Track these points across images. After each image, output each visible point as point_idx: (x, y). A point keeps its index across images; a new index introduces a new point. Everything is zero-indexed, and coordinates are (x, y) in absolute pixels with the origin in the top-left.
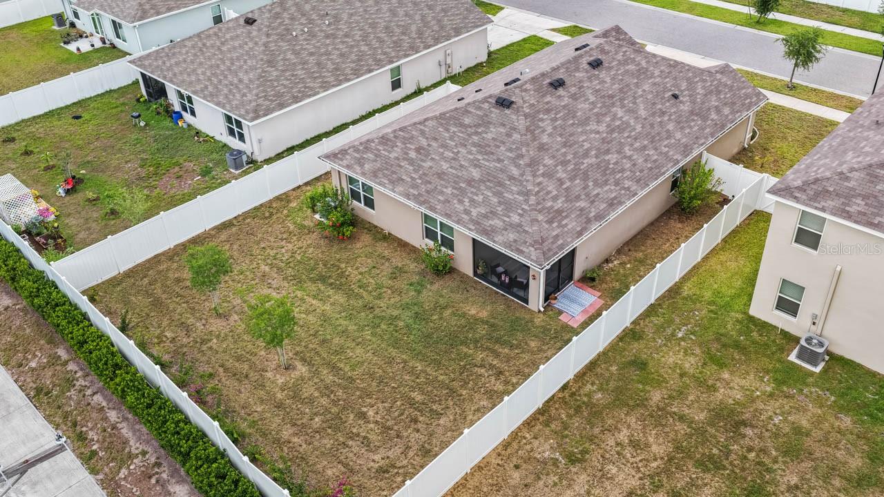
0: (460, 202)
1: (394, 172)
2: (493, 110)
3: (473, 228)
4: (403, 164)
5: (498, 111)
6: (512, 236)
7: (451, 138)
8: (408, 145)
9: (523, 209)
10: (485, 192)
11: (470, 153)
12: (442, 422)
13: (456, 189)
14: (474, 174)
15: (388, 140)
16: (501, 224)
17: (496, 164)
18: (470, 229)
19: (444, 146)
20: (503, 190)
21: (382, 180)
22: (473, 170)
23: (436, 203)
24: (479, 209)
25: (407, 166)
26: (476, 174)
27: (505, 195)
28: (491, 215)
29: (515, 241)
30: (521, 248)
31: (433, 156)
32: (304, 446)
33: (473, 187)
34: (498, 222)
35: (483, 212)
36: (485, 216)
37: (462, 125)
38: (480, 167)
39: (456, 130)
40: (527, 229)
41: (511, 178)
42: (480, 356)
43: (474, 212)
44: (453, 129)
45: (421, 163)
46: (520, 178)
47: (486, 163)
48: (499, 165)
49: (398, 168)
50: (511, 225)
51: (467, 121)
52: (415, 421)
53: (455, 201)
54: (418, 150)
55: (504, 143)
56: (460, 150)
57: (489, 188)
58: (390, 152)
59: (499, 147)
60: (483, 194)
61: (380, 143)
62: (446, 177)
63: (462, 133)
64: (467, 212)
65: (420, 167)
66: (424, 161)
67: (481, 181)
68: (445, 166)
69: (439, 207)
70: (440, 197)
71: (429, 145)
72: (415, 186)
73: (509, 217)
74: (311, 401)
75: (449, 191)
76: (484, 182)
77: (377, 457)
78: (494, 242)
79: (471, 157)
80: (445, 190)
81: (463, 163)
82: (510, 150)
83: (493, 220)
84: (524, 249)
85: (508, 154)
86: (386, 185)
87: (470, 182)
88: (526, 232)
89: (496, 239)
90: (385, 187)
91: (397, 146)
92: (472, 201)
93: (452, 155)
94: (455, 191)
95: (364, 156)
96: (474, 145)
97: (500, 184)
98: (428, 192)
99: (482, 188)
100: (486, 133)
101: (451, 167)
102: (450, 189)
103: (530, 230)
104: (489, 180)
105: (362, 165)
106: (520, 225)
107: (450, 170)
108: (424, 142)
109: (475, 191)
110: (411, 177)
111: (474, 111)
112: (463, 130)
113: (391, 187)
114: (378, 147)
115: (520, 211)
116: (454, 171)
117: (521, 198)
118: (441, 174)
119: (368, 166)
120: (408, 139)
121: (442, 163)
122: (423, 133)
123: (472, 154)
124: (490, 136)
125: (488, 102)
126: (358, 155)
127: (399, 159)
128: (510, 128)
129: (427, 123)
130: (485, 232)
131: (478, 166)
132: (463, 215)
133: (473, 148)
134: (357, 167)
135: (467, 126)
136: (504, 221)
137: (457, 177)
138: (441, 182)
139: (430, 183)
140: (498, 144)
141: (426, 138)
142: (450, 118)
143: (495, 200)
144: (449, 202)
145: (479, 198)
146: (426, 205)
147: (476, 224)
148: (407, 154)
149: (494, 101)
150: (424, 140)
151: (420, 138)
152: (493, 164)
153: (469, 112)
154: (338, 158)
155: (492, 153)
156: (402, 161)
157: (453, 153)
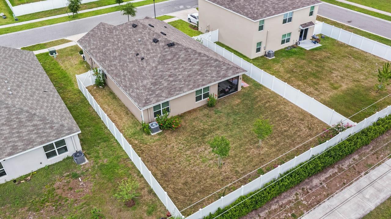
0: (207, 76)
1: (175, 88)
2: (171, 49)
3: (220, 79)
4: (173, 84)
6: (231, 71)
7: (174, 65)
8: (165, 78)
15: (155, 83)
17: (198, 60)
18: (220, 80)
19: (175, 69)
20: (210, 64)
22: (195, 67)
23: (201, 83)
24: (214, 74)
25: (176, 83)
26: (197, 67)
28: (219, 72)
29: (233, 72)
30: (237, 72)
31: (178, 74)
33: (203, 70)
35: (216, 73)
37: (169, 60)
38: (195, 65)
39: (170, 62)
41: (207, 60)
42: (260, 104)
43: (214, 75)
44: (170, 63)
45: (178, 78)
46: (209, 58)
47: (195, 63)
48: (199, 60)
49: (175, 86)
51: (169, 57)
53: (205, 78)
54: (170, 76)
57: (207, 67)
58: (163, 85)
59: (190, 56)
60: (208, 70)
63: (174, 61)
64: (213, 77)
65: (179, 79)
66: (178, 77)
67: (202, 67)
69: (204, 83)
70: (200, 81)
71: (171, 72)
72: (188, 85)
73: (223, 68)
75: (199, 77)
76: (203, 67)
78: (230, 76)
80: (197, 78)
81: (189, 68)
82: (194, 54)
85: (196, 56)
86: (180, 93)
87: (199, 70)
88: (231, 68)
89: (229, 75)
90: (181, 94)
91: (162, 81)
92: (209, 74)
93: (182, 69)
94: (201, 76)
95: (156, 93)
97: (208, 64)
98: (194, 83)
100: (181, 56)
101: (188, 72)
102: (198, 76)
103: (232, 67)
104: (203, 65)
105: (161, 96)
106: (228, 68)
107: (189, 73)
108: (168, 73)
109: (205, 71)
110: (183, 84)
111: (166, 53)
113: (182, 92)
114: (156, 87)
115: (222, 65)
116: (191, 72)
117: (217, 62)
118: (189, 76)
119: (164, 95)
120: (162, 77)
121: (184, 73)
122: (162, 71)
123: (187, 64)
124: (183, 56)
125: (166, 48)
126: (154, 96)
127: (169, 84)
128: (184, 49)
129: (158, 68)
130: (225, 77)
131: (194, 65)
132: (213, 79)
133: (184, 62)
134: (161, 98)
135: (172, 59)
136: (224, 70)
137: (194, 72)
138: (193, 77)
139: (191, 80)
140: (189, 56)
141: (167, 71)
142: (163, 61)
143: (213, 68)
144: (204, 79)
145: (209, 71)
146: (200, 86)
147: (219, 77)
148: (169, 80)
149: (167, 47)
150: (167, 73)
151: (165, 73)
152: (197, 61)
153: (165, 55)
154: (149, 103)
155: (192, 59)
156: (171, 83)
157: (181, 68)
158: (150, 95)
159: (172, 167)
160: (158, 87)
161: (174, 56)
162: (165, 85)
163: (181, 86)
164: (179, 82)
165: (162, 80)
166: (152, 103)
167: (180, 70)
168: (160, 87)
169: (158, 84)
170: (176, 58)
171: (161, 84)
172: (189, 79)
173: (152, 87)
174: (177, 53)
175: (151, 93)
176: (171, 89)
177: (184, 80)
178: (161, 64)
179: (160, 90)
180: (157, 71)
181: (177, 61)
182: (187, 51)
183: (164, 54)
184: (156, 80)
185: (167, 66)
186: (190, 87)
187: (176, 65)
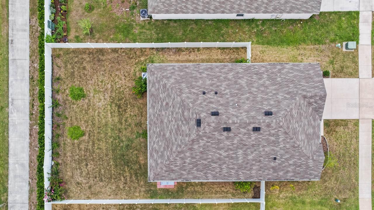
0: (156, 138)
1: (155, 102)
2: (194, 120)
3: (151, 149)
4: (159, 103)
5: (194, 123)
6: (154, 165)
7: (176, 113)
8: (167, 98)
9: (163, 162)
10: (163, 144)
11: (174, 125)
12: (101, 183)
13: (160, 132)
14: (167, 134)
15: (166, 87)
16: (156, 158)
17: (174, 140)
19: (172, 113)
20: (166, 150)
21: (151, 101)
22: (168, 133)
23: (152, 129)
25: (160, 106)
26: (168, 135)
27: (165, 152)
28: (157, 152)
29: (153, 167)
31: (167, 112)
32: (69, 161)
33: (163, 138)
34: (156, 156)
35: (157, 148)
36: (156, 150)
37: (183, 112)
38: (171, 135)
39: (180, 112)
40: (158, 168)
41: (171, 149)
42: (128, 174)
43: (155, 145)
44: (180, 111)
46: (173, 153)
47: (173, 135)
48: (174, 141)
50: (157, 161)
51: (186, 114)
52: (96, 178)
53: (156, 136)
54: (167, 104)
55: (183, 136)
56: (174, 121)
57: (165, 144)
59: (181, 136)
61: (163, 85)
62: (162, 124)
63: (180, 116)
65: (161, 111)
66: (164, 111)
67: (166, 139)
68: (166, 121)
69: (151, 131)
70: (155, 129)
71: (170, 106)
72: (154, 115)
73: (159, 158)
74: (80, 150)
75: (158, 130)
76: (166, 140)
77: (80, 179)
78: (150, 160)
79: (173, 128)
81: (169, 127)
82: (181, 140)
83: (156, 154)
84: (152, 171)
85: (179, 141)
87: (164, 135)
89: (151, 160)
90: (149, 104)
92: (158, 141)
93: (170, 120)
94: (159, 132)
95: (156, 84)
96: (178, 125)
97: (168, 148)
98: (154, 122)
99: (164, 141)
101: (166, 123)
102: (159, 130)
104: (167, 142)
105: (152, 87)
106: (158, 164)
107: (165, 124)
108: (170, 104)
109: (162, 140)
110: (156, 111)
111: (191, 113)
112: (182, 115)
113: (150, 106)
115: (162, 161)
116: (165, 126)
117: (166, 158)
118: (162, 122)
119: (153, 89)
120: (169, 96)
121: (166, 118)
122: (174, 99)
123: (174, 127)
124: (183, 128)
125: (197, 115)
126: (155, 81)
127: (161, 99)
128: (190, 134)
129: (178, 97)
130: (151, 154)
131: (170, 133)
132: (152, 143)
133: (176, 125)
134: (151, 86)
135: (183, 115)
136: (157, 158)
137: (164, 129)
138: (160, 124)
139: (158, 121)
140: (182, 134)
141: (172, 103)
142: (184, 105)
143: (162, 149)
144: (154, 133)
145: (160, 144)
146: (150, 126)
147: (152, 149)
148: (164, 101)
149: (198, 118)
150: (171, 102)
151: (171, 100)
152: (173, 138)
153: (189, 111)
154: (151, 74)
155: (177, 135)
156: (161, 101)
157: (172, 119)
158: (156, 77)
159: (103, 69)
160: (161, 88)
161: (185, 119)
162: (161, 95)
163: (155, 109)
164: (159, 109)
165: (166, 94)
166: (150, 76)
167: (170, 117)
168: (160, 89)
169: (164, 89)
170: (183, 119)
171: (163, 92)
172: (160, 120)
173: (162, 82)
174: (188, 124)
175: (158, 79)
176: (155, 98)
177: (160, 115)
178: (181, 102)
179: (158, 88)
180: (176, 95)
181: (179, 119)
182: (186, 136)
183: (191, 110)
184: (168, 89)
185: (178, 106)
186: (152, 116)
187: (176, 115)
